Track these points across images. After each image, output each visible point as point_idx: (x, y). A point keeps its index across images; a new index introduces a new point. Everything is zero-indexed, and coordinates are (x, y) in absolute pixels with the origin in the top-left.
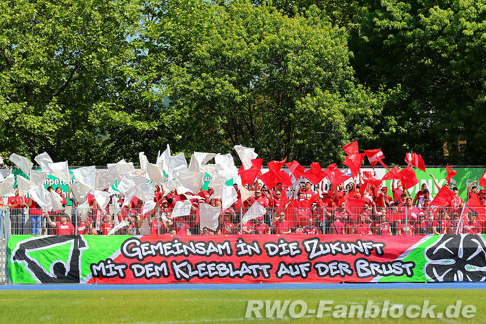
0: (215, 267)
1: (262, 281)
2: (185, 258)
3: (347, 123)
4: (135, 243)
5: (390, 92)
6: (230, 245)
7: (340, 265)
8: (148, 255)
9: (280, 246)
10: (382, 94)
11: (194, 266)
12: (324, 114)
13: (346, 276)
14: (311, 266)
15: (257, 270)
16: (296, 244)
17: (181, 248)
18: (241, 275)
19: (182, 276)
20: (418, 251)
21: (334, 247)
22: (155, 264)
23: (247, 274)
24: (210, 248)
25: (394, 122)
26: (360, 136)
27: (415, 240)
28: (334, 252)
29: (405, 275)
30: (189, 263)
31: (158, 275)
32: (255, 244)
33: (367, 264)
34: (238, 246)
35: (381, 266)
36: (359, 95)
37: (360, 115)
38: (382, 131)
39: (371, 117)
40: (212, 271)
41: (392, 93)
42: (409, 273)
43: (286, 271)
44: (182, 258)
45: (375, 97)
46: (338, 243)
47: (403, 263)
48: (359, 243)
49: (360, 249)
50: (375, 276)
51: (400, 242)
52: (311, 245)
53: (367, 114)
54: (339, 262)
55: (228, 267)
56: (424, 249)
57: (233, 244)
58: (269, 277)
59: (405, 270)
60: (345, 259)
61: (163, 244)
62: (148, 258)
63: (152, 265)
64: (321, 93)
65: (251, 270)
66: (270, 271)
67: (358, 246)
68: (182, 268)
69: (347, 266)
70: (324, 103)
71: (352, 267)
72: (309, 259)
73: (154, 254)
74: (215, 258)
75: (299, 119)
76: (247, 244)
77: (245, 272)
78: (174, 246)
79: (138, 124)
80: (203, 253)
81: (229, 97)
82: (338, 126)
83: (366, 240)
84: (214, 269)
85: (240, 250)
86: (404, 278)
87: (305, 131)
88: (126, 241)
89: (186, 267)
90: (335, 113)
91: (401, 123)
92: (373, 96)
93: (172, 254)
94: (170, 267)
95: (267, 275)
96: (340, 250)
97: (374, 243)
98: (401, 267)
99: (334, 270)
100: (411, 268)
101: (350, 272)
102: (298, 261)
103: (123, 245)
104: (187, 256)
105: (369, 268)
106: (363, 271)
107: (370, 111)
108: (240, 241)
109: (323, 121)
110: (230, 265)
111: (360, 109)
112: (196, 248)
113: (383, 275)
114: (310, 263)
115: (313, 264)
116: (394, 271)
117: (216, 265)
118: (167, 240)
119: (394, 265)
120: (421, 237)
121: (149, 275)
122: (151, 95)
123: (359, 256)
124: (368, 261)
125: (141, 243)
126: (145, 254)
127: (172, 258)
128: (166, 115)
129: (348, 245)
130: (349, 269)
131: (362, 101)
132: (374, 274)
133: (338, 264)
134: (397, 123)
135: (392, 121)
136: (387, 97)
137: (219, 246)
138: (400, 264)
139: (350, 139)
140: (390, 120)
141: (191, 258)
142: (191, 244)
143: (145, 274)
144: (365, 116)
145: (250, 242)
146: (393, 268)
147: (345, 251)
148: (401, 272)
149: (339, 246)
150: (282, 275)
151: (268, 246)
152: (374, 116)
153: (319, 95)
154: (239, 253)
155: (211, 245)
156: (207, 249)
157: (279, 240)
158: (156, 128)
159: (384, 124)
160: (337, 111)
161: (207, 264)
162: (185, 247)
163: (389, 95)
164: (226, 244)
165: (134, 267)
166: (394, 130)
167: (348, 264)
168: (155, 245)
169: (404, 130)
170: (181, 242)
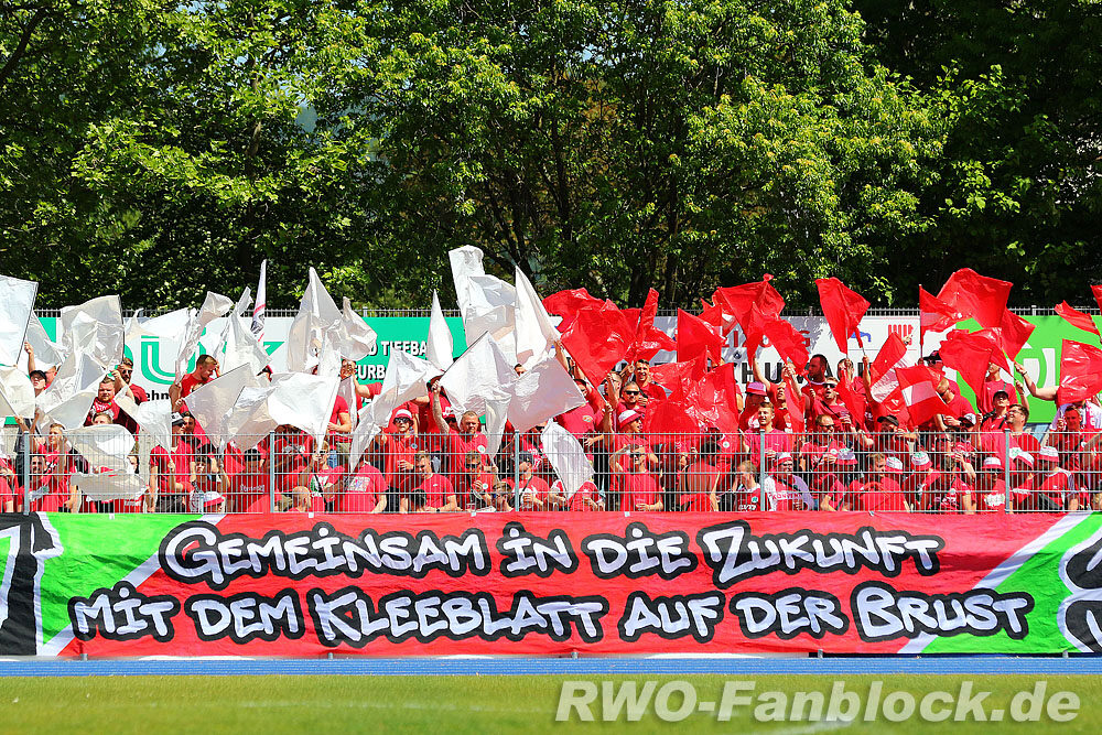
0: (438, 607)
1: (578, 649)
2: (350, 581)
3: (839, 182)
4: (201, 538)
5: (971, 89)
6: (483, 545)
7: (810, 603)
8: (240, 573)
9: (631, 546)
10: (946, 94)
11: (376, 605)
12: (770, 154)
13: (828, 634)
14: (722, 603)
15: (564, 616)
16: (679, 540)
17: (338, 551)
18: (516, 631)
19: (341, 636)
20: (1044, 560)
21: (791, 548)
22: (260, 599)
23: (535, 628)
24: (423, 551)
25: (981, 178)
26: (880, 220)
27: (1033, 530)
28: (791, 564)
29: (1003, 632)
30: (361, 595)
31: (269, 631)
32: (558, 540)
33: (888, 600)
34: (507, 546)
35: (931, 605)
36: (878, 100)
37: (878, 157)
38: (944, 205)
39: (912, 164)
40: (431, 620)
41: (974, 91)
42: (1016, 626)
43: (651, 619)
44: (339, 580)
45: (925, 106)
46: (804, 539)
47: (997, 597)
48: (866, 536)
49: (869, 552)
50: (914, 635)
51: (989, 534)
52: (724, 544)
53: (900, 155)
54: (805, 594)
55: (476, 608)
56: (1061, 554)
57: (491, 539)
58: (598, 637)
59: (1002, 618)
60: (824, 583)
61: (284, 539)
62: (239, 581)
63: (251, 602)
64: (763, 92)
65: (547, 617)
66: (602, 620)
67: (864, 545)
68: (339, 612)
69: (831, 606)
70: (771, 122)
71: (846, 610)
72: (716, 582)
73: (258, 567)
74: (437, 579)
75: (698, 170)
76: (534, 540)
77: (529, 622)
78: (316, 545)
79: (220, 185)
80: (403, 566)
81: (490, 104)
82: (812, 191)
83: (887, 529)
84: (434, 613)
85: (512, 556)
86: (1001, 642)
87: (714, 205)
88: (174, 533)
89: (352, 607)
90: (802, 153)
91: (1001, 180)
92: (922, 101)
93: (310, 570)
94: (304, 606)
95: (592, 632)
96: (809, 558)
97: (910, 538)
98: (990, 608)
99: (792, 618)
100: (1020, 613)
101: (838, 623)
102: (684, 590)
103: (165, 542)
104: (357, 575)
105: (895, 610)
106: (876, 620)
107: (908, 147)
108: (514, 533)
109: (766, 176)
110: (483, 603)
111: (877, 140)
112: (382, 554)
113: (938, 632)
114: (721, 596)
115: (728, 599)
116: (971, 620)
117: (442, 602)
118: (296, 529)
119: (970, 603)
120: (1052, 518)
121: (241, 632)
122: (259, 98)
123: (865, 574)
124: (893, 592)
125: (221, 538)
126: (230, 569)
127: (311, 582)
128: (302, 157)
129: (834, 543)
130: (837, 613)
131: (885, 116)
132: (910, 627)
133: (803, 599)
134: (989, 183)
135: (976, 174)
136: (960, 106)
137: (451, 547)
138: (988, 601)
139: (849, 229)
140: (969, 174)
141: (367, 580)
142: (369, 540)
143: (231, 629)
144: (895, 159)
145: (544, 534)
146: (967, 612)
147: (823, 562)
148: (992, 623)
149: (808, 547)
150: (638, 632)
151: (597, 546)
152: (923, 160)
153: (754, 98)
154: (510, 568)
155: (427, 544)
156: (414, 556)
157: (629, 530)
158: (274, 198)
159: (952, 185)
160: (809, 145)
161: (415, 598)
162: (349, 548)
163: (965, 99)
164: (473, 541)
165: (200, 607)
166: (981, 204)
167: (834, 599)
168: (262, 543)
169: (1010, 202)
170: (339, 535)
